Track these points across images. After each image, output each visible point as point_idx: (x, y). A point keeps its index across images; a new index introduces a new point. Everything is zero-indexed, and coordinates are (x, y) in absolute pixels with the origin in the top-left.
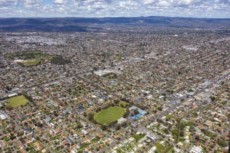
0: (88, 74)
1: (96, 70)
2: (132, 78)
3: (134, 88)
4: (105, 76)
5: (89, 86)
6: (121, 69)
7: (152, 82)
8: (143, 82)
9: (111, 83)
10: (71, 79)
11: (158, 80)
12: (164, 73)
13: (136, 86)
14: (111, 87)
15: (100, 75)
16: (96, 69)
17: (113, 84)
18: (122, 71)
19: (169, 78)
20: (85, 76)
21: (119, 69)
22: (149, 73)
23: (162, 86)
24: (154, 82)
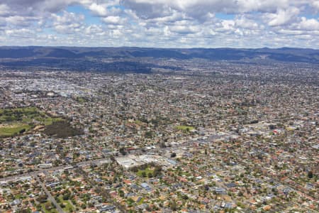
0: (102, 162)
1: (124, 154)
2: (193, 180)
3: (189, 206)
4: (135, 169)
5: (90, 192)
6: (178, 156)
7: (237, 193)
8: (215, 193)
9: (142, 188)
10: (61, 171)
11: (253, 190)
12: (274, 172)
13: (195, 201)
14: (136, 199)
15: (127, 166)
16: (124, 152)
17: (143, 191)
18: (178, 160)
19: (280, 187)
20: (93, 167)
21: (174, 155)
22: (237, 170)
23: (258, 206)
24: (241, 194)
